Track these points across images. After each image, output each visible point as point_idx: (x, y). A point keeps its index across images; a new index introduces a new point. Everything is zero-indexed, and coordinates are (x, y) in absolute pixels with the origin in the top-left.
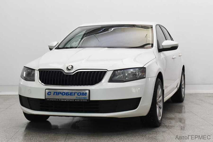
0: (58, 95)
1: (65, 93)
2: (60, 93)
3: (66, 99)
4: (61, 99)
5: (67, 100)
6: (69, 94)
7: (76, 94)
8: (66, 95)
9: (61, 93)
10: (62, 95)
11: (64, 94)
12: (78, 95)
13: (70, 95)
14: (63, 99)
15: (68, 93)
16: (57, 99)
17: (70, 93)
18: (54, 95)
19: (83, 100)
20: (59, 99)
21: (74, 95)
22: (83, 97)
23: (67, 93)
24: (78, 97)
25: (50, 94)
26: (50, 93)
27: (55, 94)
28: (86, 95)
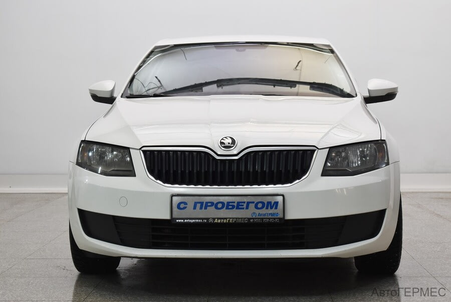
0: (206, 208)
1: (223, 203)
2: (209, 204)
3: (226, 219)
4: (214, 219)
5: (229, 221)
6: (233, 207)
7: (252, 206)
8: (227, 208)
9: (212, 204)
10: (216, 208)
11: (220, 206)
12: (256, 207)
13: (238, 208)
14: (218, 219)
15: (230, 204)
16: (202, 219)
17: (235, 204)
18: (195, 208)
19: (269, 219)
20: (208, 219)
21: (247, 208)
22: (270, 211)
23: (228, 203)
24: (258, 211)
25: (185, 208)
26: (185, 203)
27: (198, 205)
28: (276, 208)
